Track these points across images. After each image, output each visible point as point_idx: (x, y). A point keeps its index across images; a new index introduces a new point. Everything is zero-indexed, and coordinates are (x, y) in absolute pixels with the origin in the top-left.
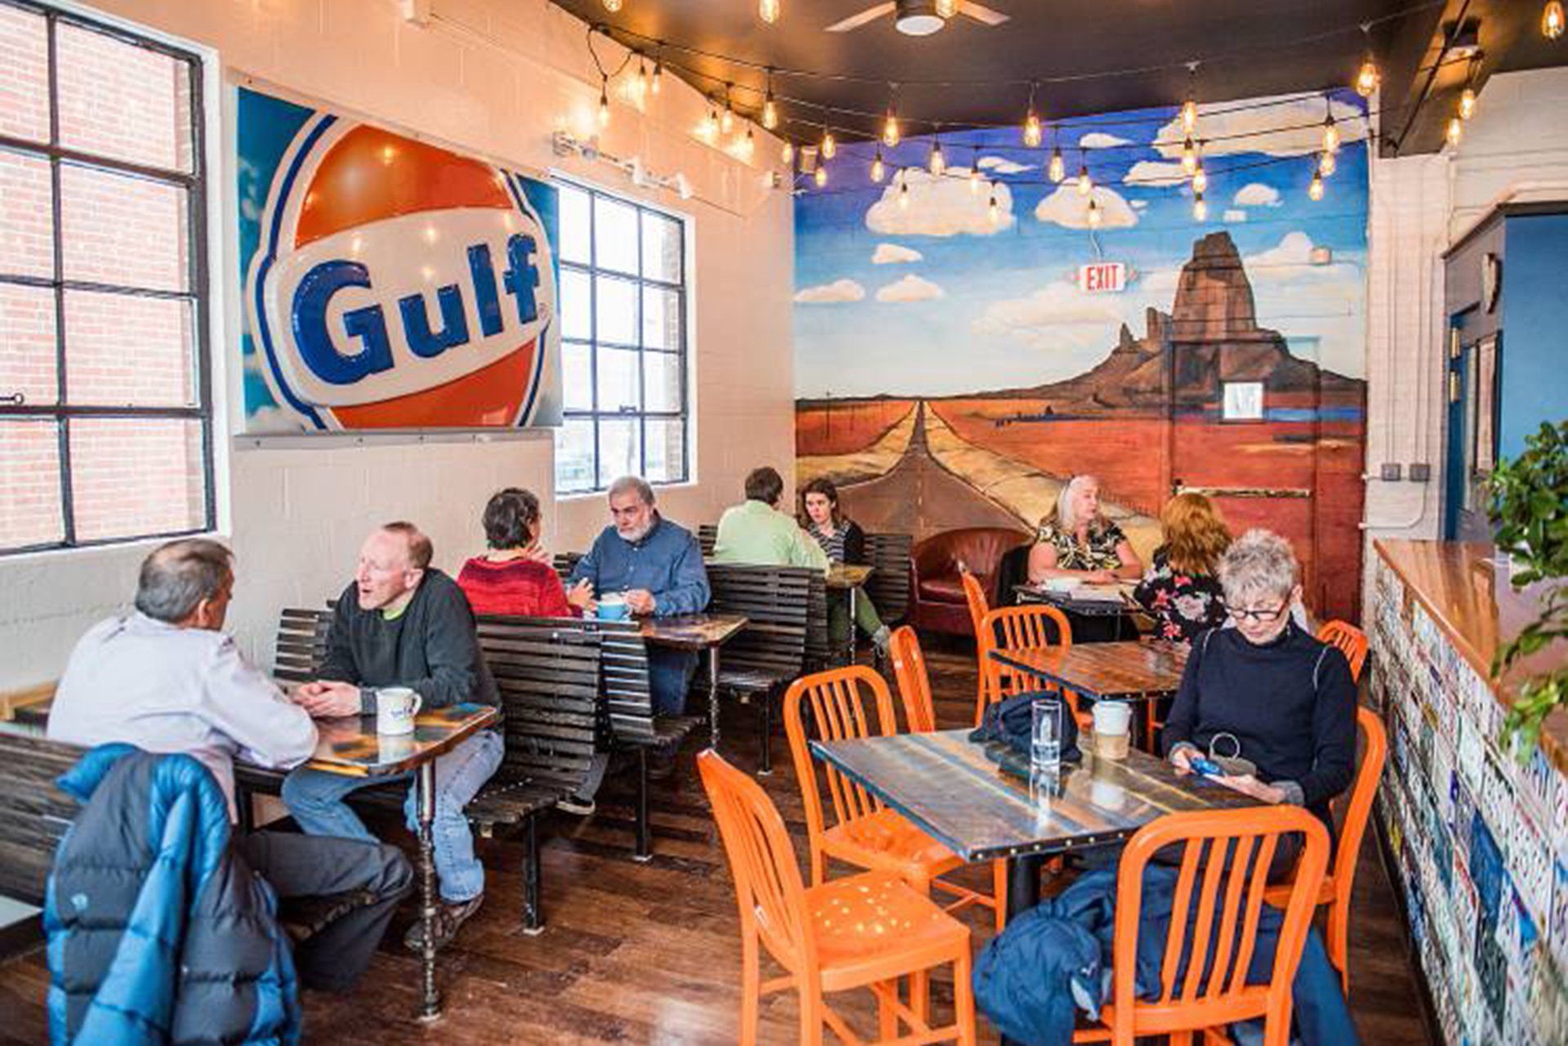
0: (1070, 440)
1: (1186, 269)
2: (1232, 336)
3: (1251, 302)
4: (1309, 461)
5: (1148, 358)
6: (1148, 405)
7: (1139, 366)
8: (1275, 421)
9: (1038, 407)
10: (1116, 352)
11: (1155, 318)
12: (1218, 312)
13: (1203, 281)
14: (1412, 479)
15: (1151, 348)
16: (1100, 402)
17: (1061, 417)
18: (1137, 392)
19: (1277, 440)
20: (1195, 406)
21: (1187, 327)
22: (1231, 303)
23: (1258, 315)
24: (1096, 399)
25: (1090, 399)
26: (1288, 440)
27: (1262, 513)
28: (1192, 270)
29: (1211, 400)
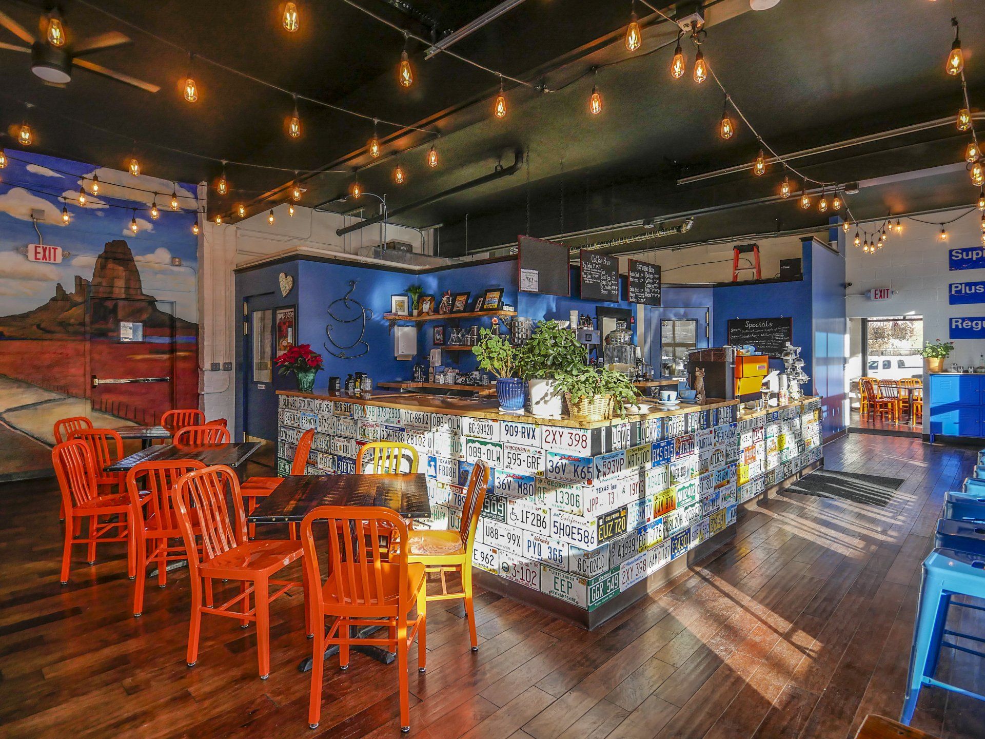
0: (18, 353)
1: (100, 257)
2: (128, 297)
3: (139, 280)
4: (168, 364)
5: (76, 304)
6: (76, 333)
7: (70, 309)
8: (149, 343)
10: (53, 299)
11: (81, 282)
12: (120, 283)
13: (110, 265)
14: (225, 370)
15: (79, 299)
16: (41, 329)
17: (11, 338)
18: (70, 325)
19: (151, 353)
20: (103, 334)
21: (101, 289)
22: (128, 281)
23: (143, 287)
24: (38, 326)
25: (34, 327)
26: (157, 353)
27: (144, 391)
28: (104, 258)
29: (113, 331)
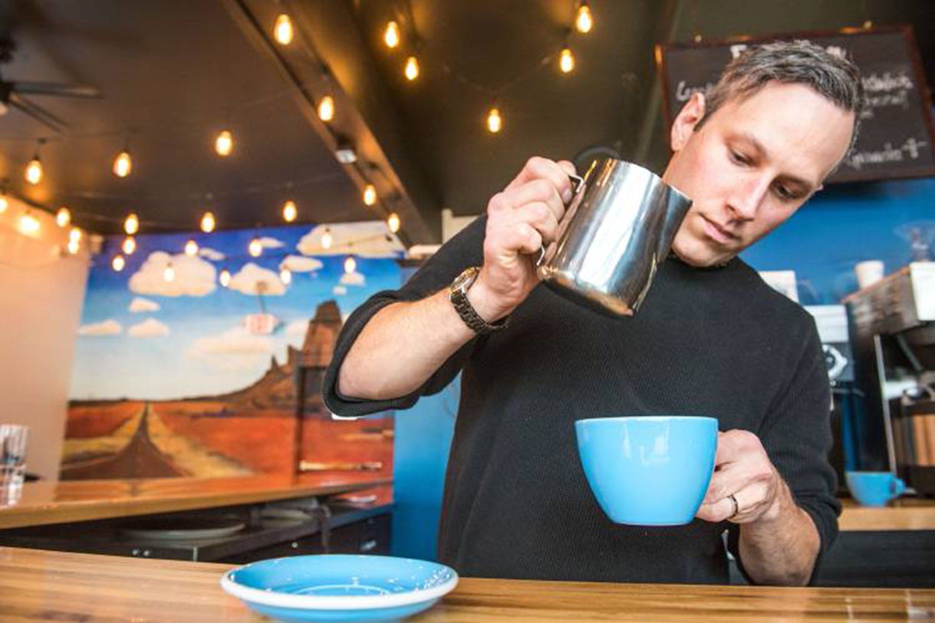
1: (311, 322)
4: (380, 445)
6: (283, 407)
7: (281, 381)
9: (218, 407)
10: (268, 373)
11: (292, 352)
13: (321, 329)
15: (288, 370)
16: (256, 405)
17: (232, 415)
18: (278, 399)
19: (363, 432)
20: (316, 409)
21: (310, 357)
24: (254, 403)
25: (250, 404)
26: (369, 432)
28: (314, 323)
